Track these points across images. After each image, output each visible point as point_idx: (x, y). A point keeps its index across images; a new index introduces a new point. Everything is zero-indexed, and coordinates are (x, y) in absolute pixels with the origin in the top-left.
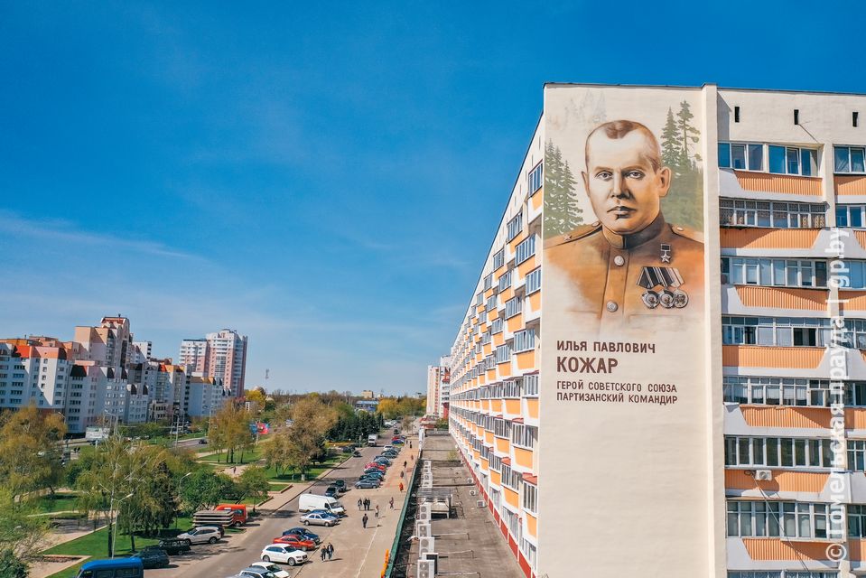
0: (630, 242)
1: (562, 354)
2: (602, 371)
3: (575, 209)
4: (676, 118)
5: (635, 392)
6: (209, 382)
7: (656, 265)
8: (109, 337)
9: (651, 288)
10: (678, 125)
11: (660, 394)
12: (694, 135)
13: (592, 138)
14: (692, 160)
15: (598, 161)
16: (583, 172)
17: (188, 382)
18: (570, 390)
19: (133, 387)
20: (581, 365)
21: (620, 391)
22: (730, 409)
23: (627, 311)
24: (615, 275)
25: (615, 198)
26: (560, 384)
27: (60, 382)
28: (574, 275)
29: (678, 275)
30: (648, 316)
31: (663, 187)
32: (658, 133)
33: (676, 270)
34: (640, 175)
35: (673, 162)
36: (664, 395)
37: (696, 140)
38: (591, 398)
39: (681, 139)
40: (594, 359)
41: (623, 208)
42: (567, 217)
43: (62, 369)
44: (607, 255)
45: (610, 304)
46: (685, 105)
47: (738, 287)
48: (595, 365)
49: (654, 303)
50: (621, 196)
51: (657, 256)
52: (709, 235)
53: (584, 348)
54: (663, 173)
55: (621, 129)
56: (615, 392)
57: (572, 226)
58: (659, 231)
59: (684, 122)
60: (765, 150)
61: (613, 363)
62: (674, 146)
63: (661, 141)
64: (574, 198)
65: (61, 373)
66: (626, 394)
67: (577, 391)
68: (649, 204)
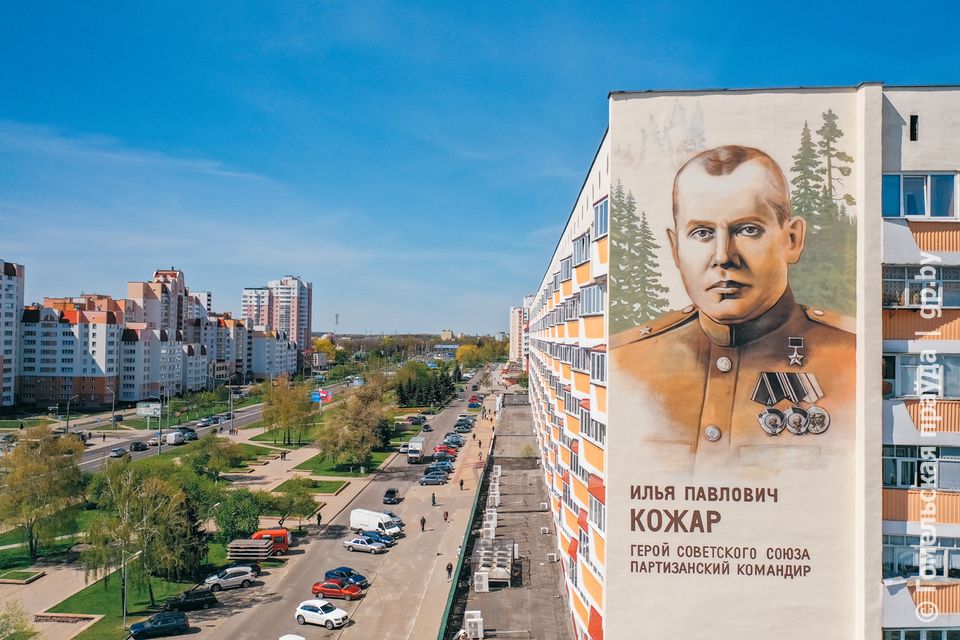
0: (741, 335)
1: (638, 504)
2: (697, 529)
3: (658, 287)
4: (816, 139)
5: (747, 560)
6: (272, 336)
7: (781, 370)
8: (163, 292)
9: (772, 405)
10: (818, 149)
11: (784, 562)
12: (843, 164)
13: (683, 175)
14: (839, 204)
15: (692, 212)
16: (668, 230)
17: (250, 337)
18: (650, 557)
19: (190, 348)
20: (666, 520)
21: (724, 559)
22: (893, 590)
23: (735, 441)
24: (717, 386)
25: (719, 268)
26: (635, 549)
27: (111, 348)
28: (655, 387)
29: (815, 384)
30: (769, 447)
31: (792, 249)
32: (786, 162)
33: (811, 376)
34: (757, 231)
35: (808, 207)
36: (791, 564)
37: (846, 172)
38: (681, 569)
39: (823, 171)
40: (685, 512)
41: (731, 283)
42: (644, 299)
43: (112, 335)
44: (705, 354)
45: (709, 430)
46: (830, 117)
47: (908, 402)
48: (687, 521)
49: (777, 428)
50: (729, 265)
51: (782, 355)
52: (864, 321)
53: (670, 496)
54: (793, 226)
55: (729, 159)
56: (717, 561)
57: (653, 313)
58: (785, 317)
59: (828, 144)
61: (714, 517)
62: (812, 183)
63: (790, 176)
64: (655, 270)
65: (111, 339)
66: (733, 563)
67: (660, 558)
68: (771, 275)
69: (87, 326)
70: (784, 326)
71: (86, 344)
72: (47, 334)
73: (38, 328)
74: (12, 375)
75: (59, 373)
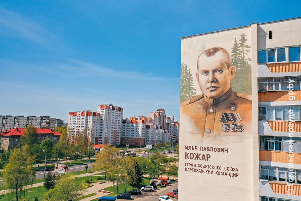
0: (216, 102)
1: (187, 151)
2: (204, 159)
3: (193, 89)
4: (239, 42)
5: (218, 170)
7: (228, 112)
8: (159, 115)
9: (226, 122)
10: (239, 45)
11: (230, 172)
12: (247, 49)
13: (200, 58)
14: (246, 61)
15: (202, 68)
16: (196, 73)
18: (190, 167)
19: (165, 131)
20: (195, 156)
21: (211, 169)
22: (263, 183)
23: (215, 133)
24: (210, 117)
25: (210, 83)
26: (186, 164)
28: (192, 118)
29: (239, 116)
30: (225, 135)
31: (232, 75)
32: (230, 51)
33: (238, 114)
34: (221, 71)
35: (237, 63)
36: (232, 172)
37: (248, 51)
38: (199, 171)
39: (241, 52)
40: (200, 154)
41: (213, 87)
42: (189, 93)
43: (143, 126)
44: (206, 108)
45: (207, 130)
46: (243, 36)
47: (269, 122)
48: (201, 157)
49: (227, 129)
50: (213, 82)
51: (229, 108)
52: (254, 97)
53: (196, 149)
54: (232, 69)
56: (209, 170)
57: (192, 96)
58: (230, 96)
59: (242, 43)
60: (287, 50)
61: (208, 156)
62: (237, 56)
63: (231, 54)
64: (193, 84)
65: (143, 128)
66: (214, 171)
67: (193, 167)
68: (225, 84)
69: (137, 124)
70: (229, 99)
71: (137, 129)
72: (128, 126)
73: (126, 124)
74: (119, 137)
75: (130, 137)
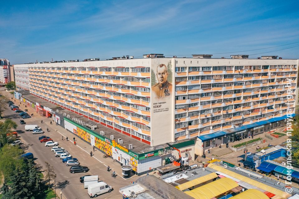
0: (163, 85)
1: (154, 105)
3: (156, 81)
4: (169, 63)
7: (166, 89)
9: (166, 93)
13: (158, 67)
14: (171, 71)
16: (156, 74)
21: (162, 110)
22: (176, 111)
23: (163, 97)
24: (161, 91)
30: (165, 97)
31: (167, 76)
33: (169, 89)
34: (164, 74)
36: (167, 110)
37: (172, 67)
41: (162, 80)
44: (160, 88)
45: (160, 96)
46: (170, 61)
47: (177, 91)
48: (158, 106)
49: (166, 95)
50: (162, 78)
52: (173, 83)
53: (157, 104)
54: (167, 73)
55: (162, 66)
58: (167, 83)
60: (180, 68)
61: (161, 106)
62: (169, 68)
63: (167, 67)
67: (156, 111)
68: (165, 79)
